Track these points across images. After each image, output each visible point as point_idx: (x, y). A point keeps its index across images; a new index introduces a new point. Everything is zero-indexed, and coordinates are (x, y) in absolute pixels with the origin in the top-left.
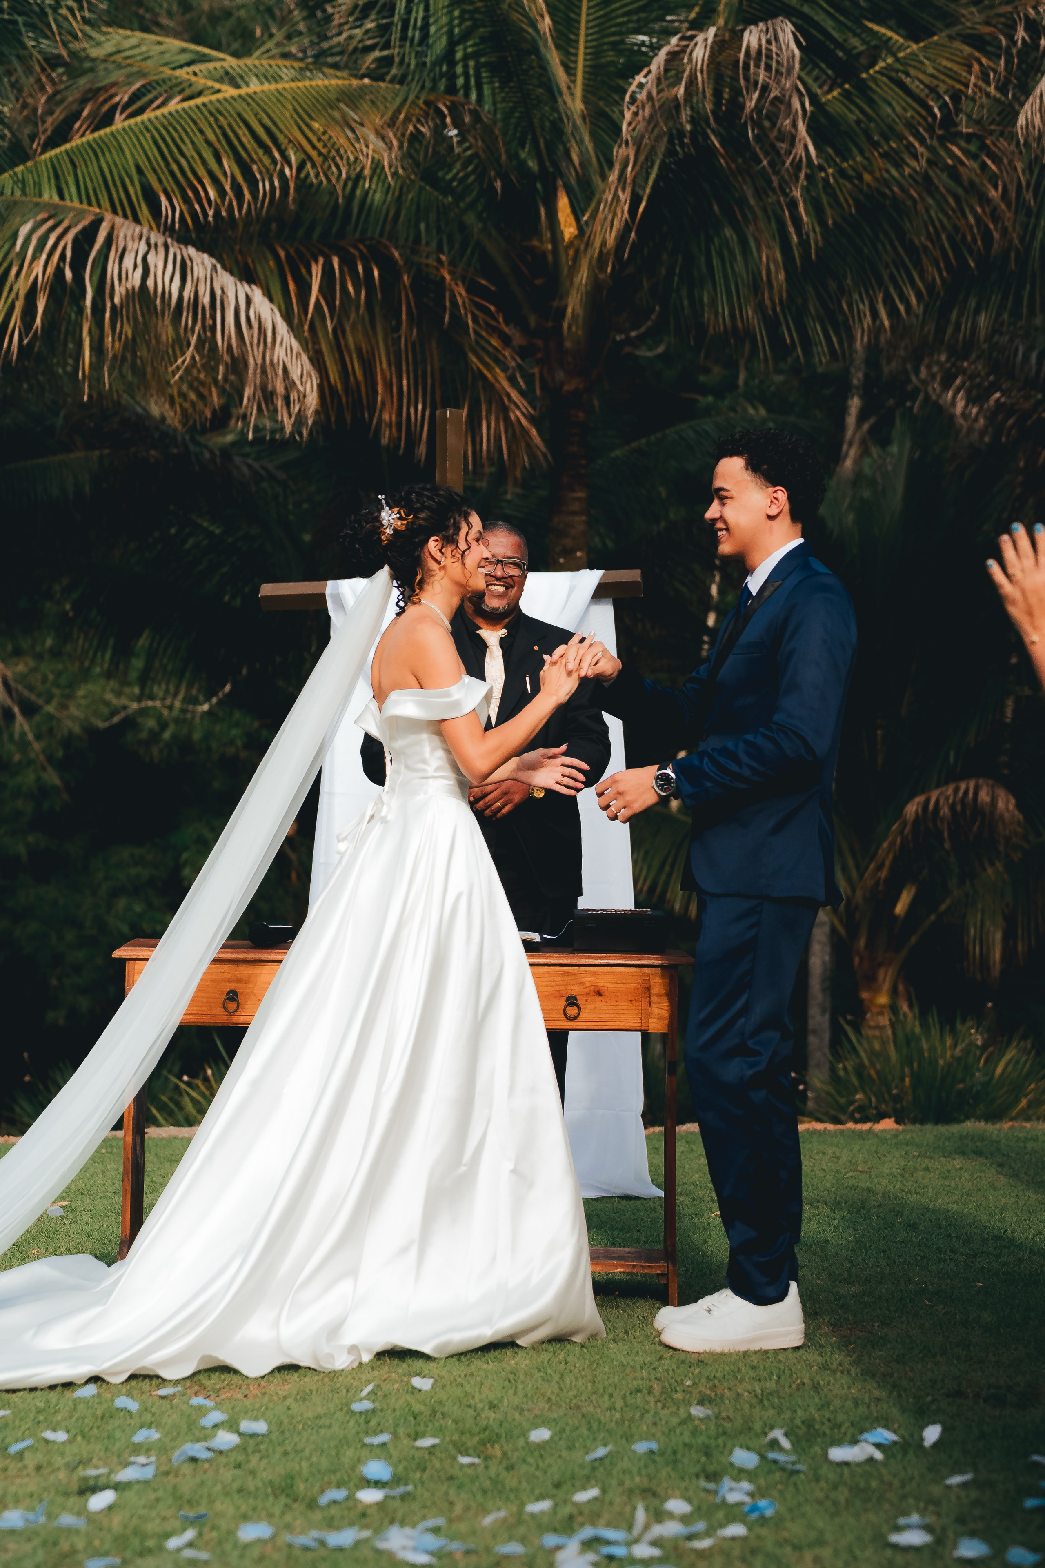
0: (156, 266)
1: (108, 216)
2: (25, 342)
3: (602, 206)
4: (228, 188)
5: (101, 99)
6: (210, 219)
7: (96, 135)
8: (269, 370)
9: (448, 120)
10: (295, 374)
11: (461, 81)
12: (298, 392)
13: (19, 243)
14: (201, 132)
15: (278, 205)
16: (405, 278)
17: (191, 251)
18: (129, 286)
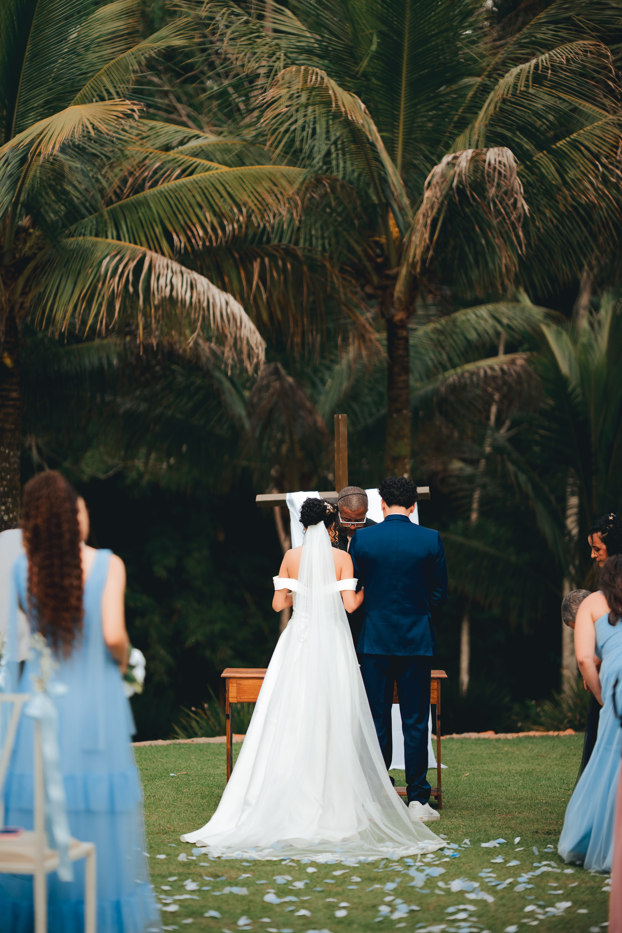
0: (177, 285)
1: (148, 253)
2: (110, 326)
3: (413, 237)
4: (209, 230)
5: (137, 175)
7: (135, 196)
8: (238, 340)
9: (329, 190)
10: (253, 343)
12: (255, 353)
13: (103, 269)
14: (194, 196)
15: (237, 237)
16: (305, 268)
17: (195, 275)
18: (163, 295)
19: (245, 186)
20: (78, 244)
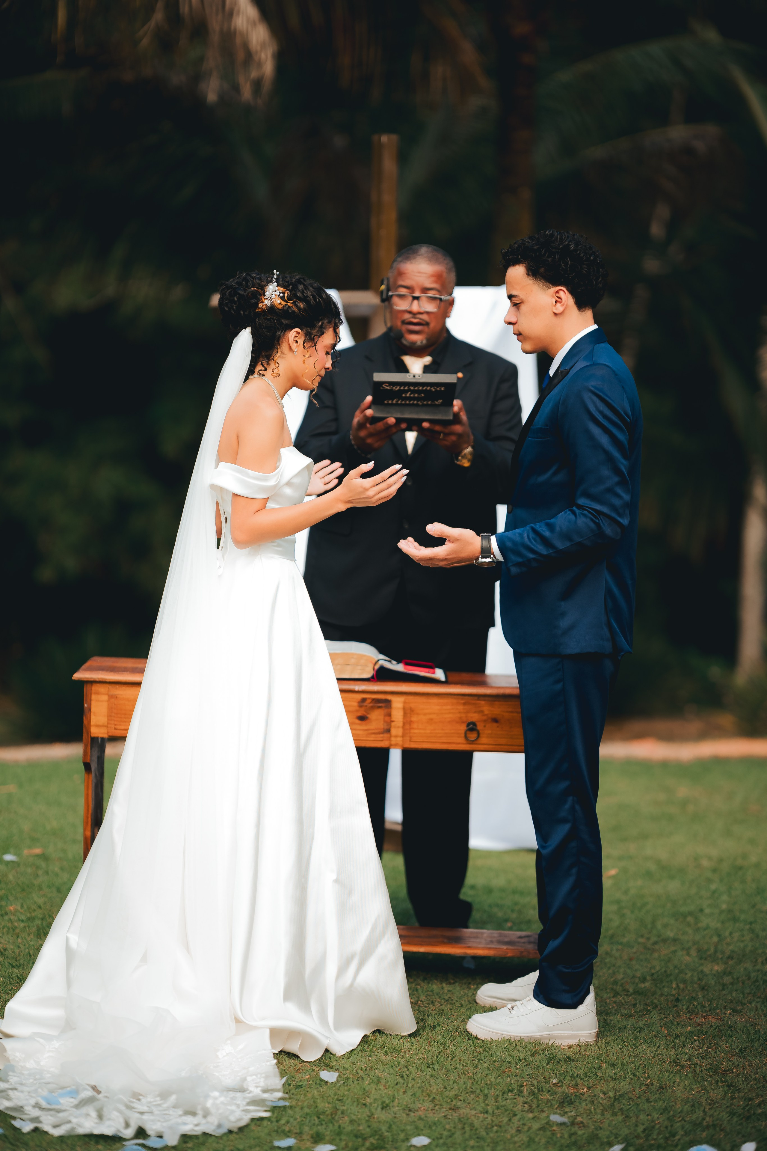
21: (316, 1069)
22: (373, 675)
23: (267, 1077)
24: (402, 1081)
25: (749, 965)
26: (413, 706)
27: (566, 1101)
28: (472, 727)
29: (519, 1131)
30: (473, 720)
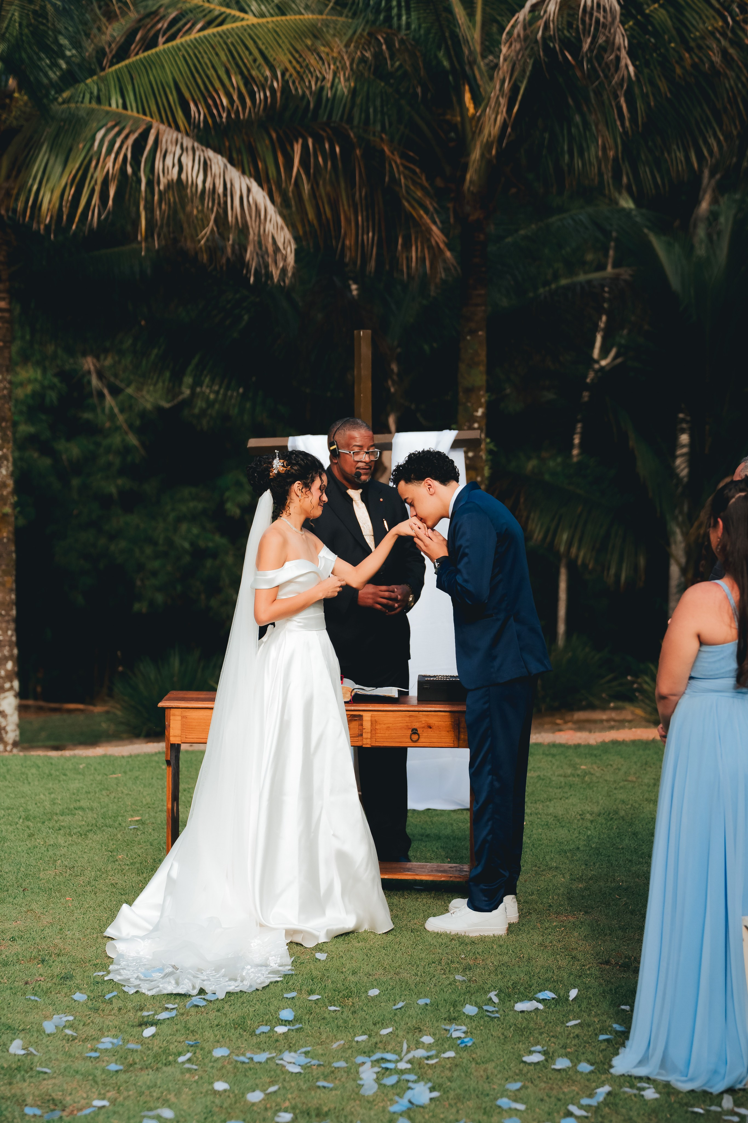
0: (187, 165)
1: (155, 124)
2: (103, 217)
3: (488, 110)
4: (235, 97)
5: (149, 26)
6: (224, 120)
7: (146, 54)
8: (262, 238)
9: (384, 47)
10: (280, 242)
11: (395, 11)
12: (282, 254)
13: (96, 144)
14: (217, 54)
15: (270, 108)
16: (358, 152)
17: (210, 153)
18: (170, 178)
19: (280, 42)
20: (70, 113)
21: (314, 952)
22: (350, 701)
23: (281, 957)
24: (366, 958)
25: (602, 884)
26: (376, 718)
27: (468, 968)
28: (415, 731)
29: (435, 985)
30: (415, 727)
